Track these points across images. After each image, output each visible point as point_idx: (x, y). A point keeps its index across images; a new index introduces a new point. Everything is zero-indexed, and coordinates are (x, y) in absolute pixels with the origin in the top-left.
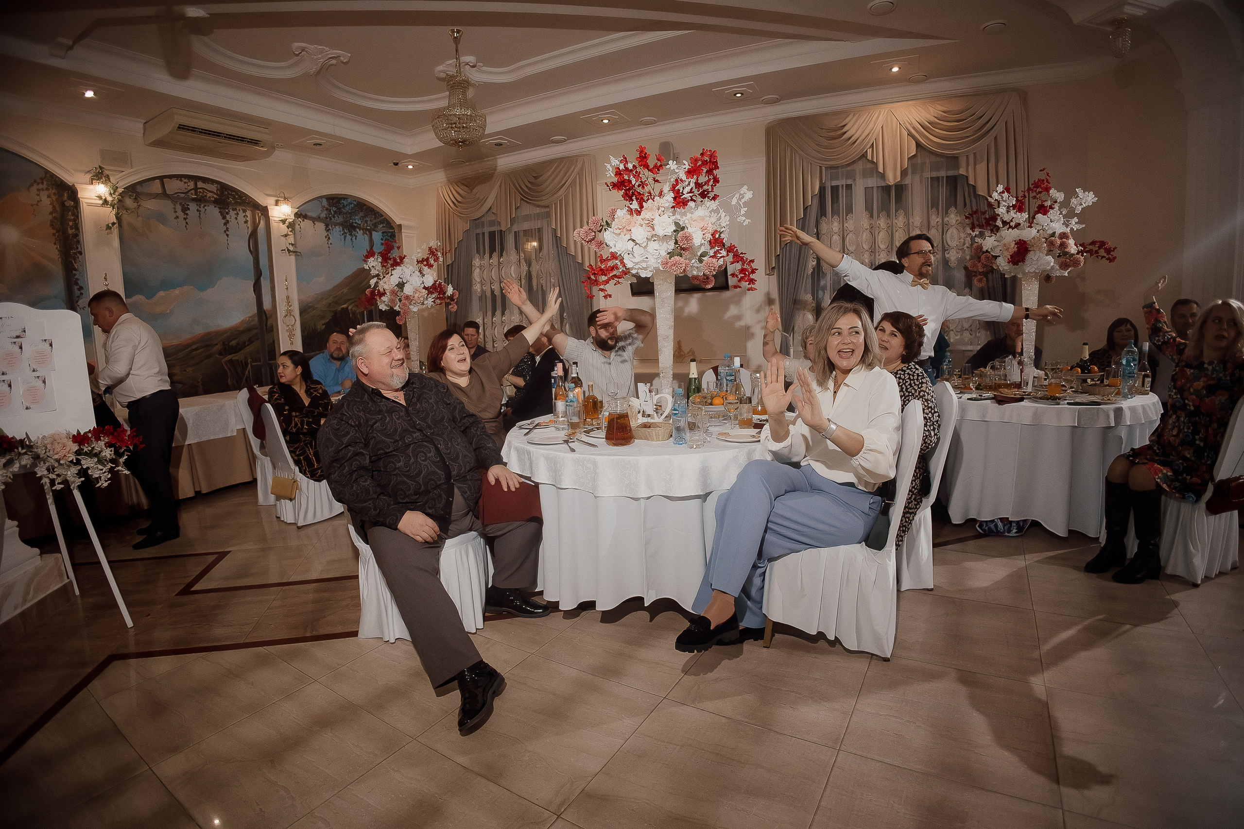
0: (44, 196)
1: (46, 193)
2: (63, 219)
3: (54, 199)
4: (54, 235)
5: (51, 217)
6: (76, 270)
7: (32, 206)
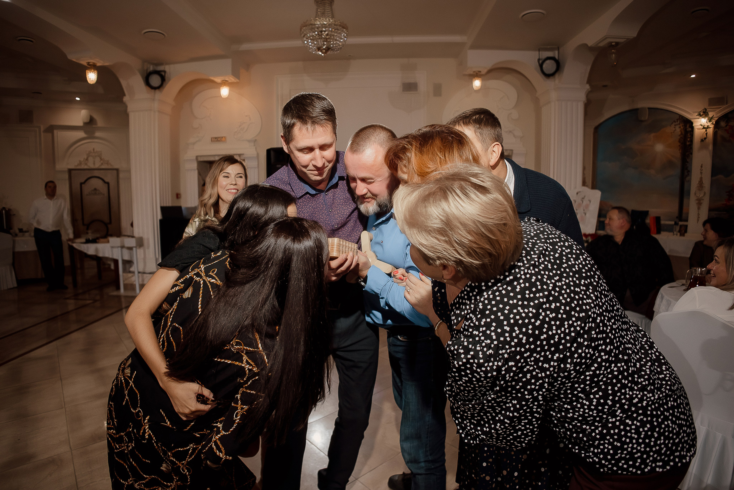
0: (677, 127)
1: (678, 126)
2: (685, 137)
3: (683, 127)
4: (680, 146)
5: (679, 137)
6: (688, 162)
7: (671, 133)
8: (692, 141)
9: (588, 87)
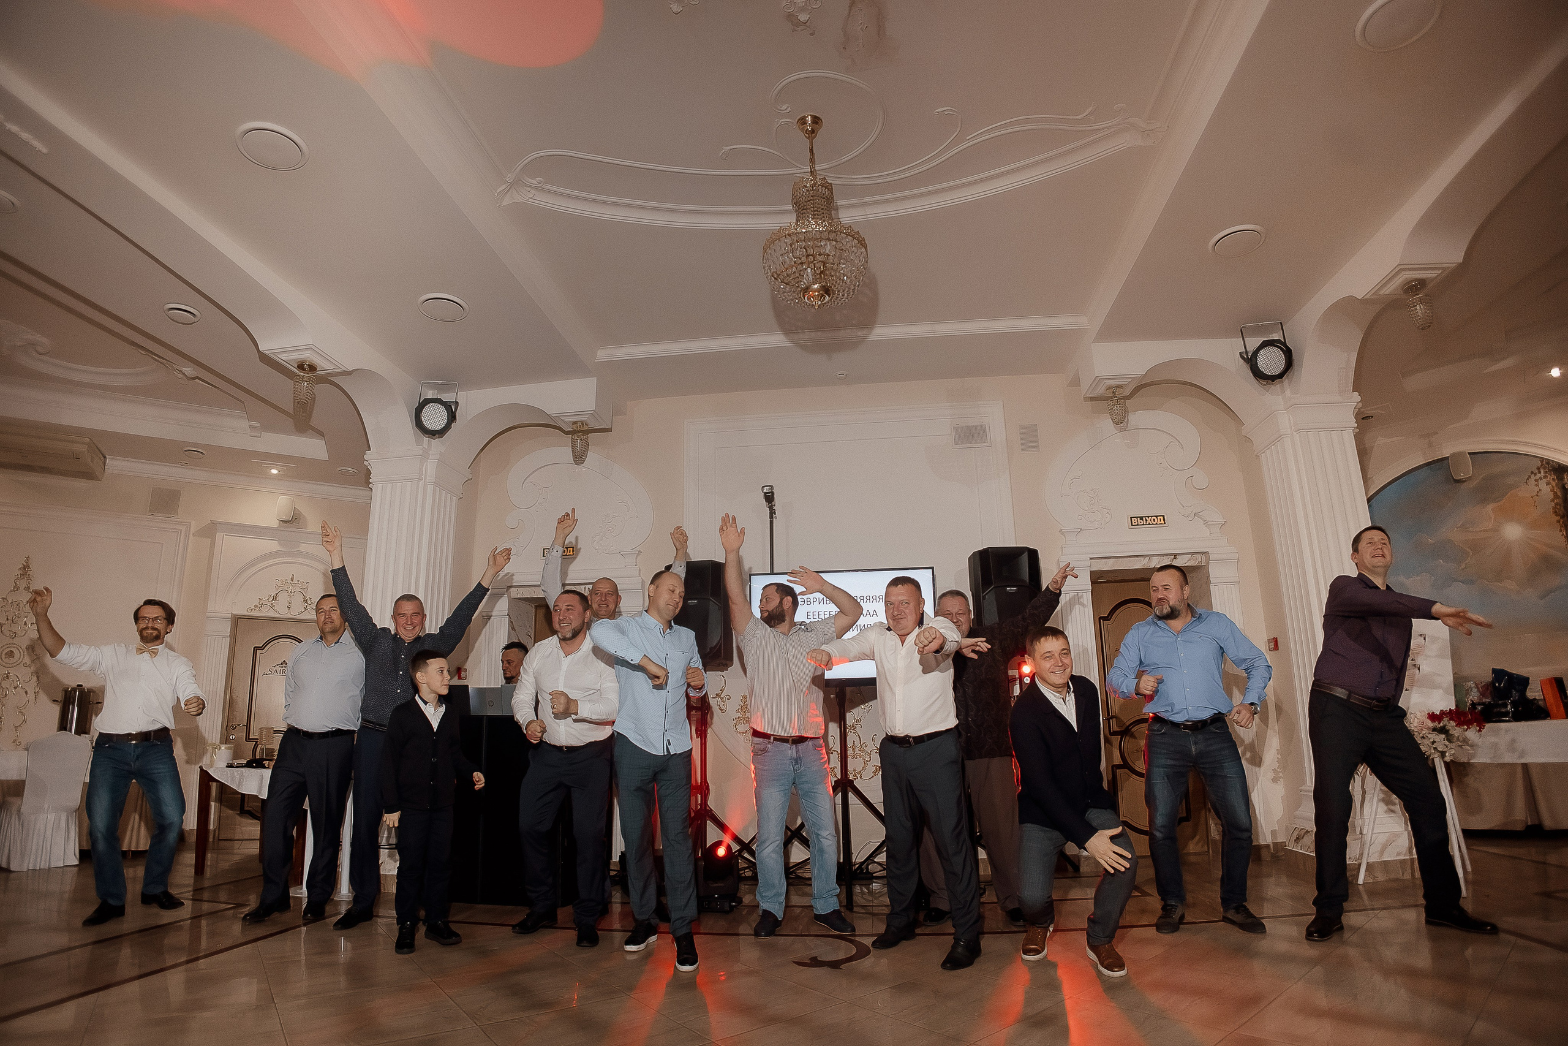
0: (1543, 484)
1: (1544, 481)
3: (1554, 485)
4: (1558, 521)
5: (1553, 504)
7: (1532, 497)
9: (1356, 397)
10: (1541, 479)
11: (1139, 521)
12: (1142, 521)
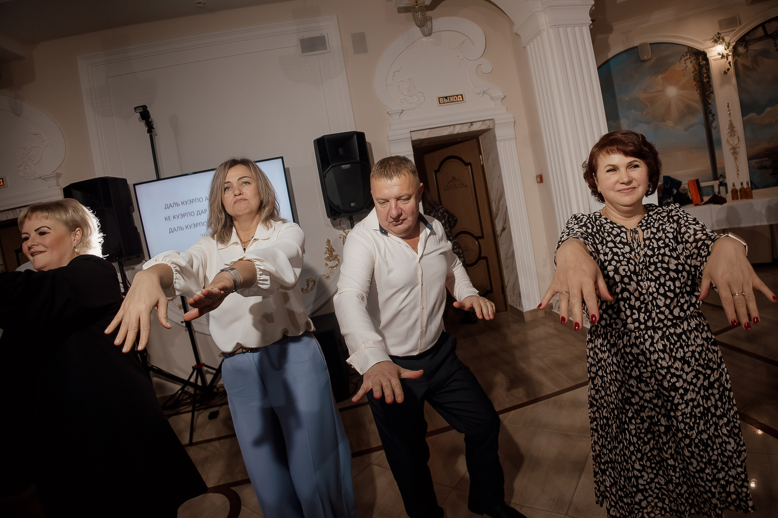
0: (688, 62)
1: (689, 60)
2: (700, 73)
3: (694, 63)
4: (696, 85)
5: (693, 75)
6: (710, 104)
7: (682, 70)
8: (709, 77)
10: (687, 59)
11: (445, 100)
12: (446, 100)
